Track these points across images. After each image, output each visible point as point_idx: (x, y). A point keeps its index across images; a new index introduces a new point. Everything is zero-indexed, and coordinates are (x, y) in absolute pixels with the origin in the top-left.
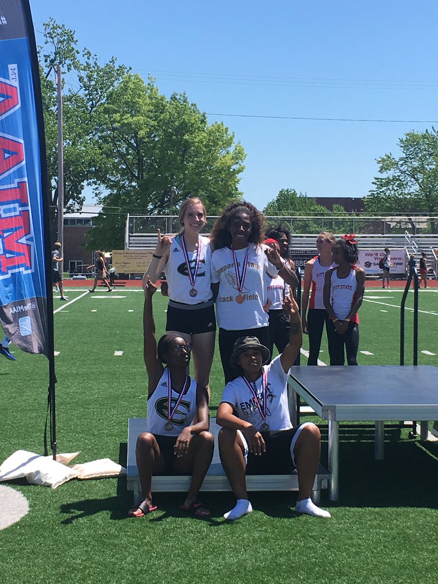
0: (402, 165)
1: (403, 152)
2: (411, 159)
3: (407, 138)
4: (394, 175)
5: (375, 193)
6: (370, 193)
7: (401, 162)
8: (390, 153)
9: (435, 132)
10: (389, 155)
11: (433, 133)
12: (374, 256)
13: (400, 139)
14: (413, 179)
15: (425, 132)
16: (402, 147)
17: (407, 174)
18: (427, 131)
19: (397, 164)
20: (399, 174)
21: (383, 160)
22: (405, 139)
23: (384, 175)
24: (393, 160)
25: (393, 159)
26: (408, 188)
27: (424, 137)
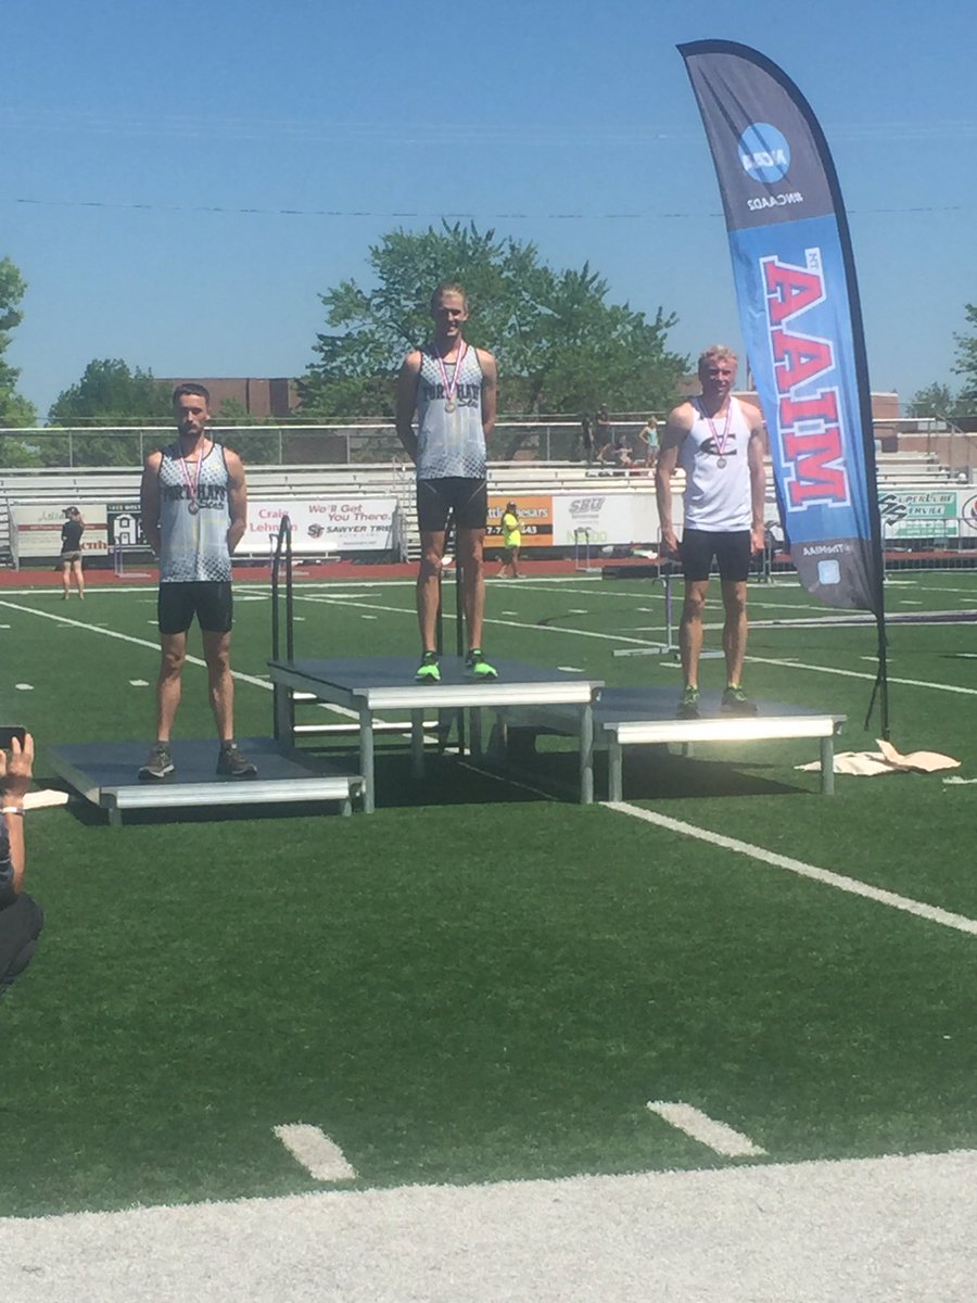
0: (379, 308)
1: (382, 278)
2: (398, 294)
3: (387, 246)
4: (361, 329)
5: (321, 370)
6: (309, 370)
7: (376, 301)
8: (352, 280)
9: (449, 232)
10: (351, 284)
11: (446, 235)
12: (329, 511)
13: (371, 248)
14: (404, 339)
15: (427, 233)
16: (377, 265)
17: (391, 327)
18: (430, 229)
19: (368, 304)
20: (374, 327)
21: (336, 297)
22: (384, 248)
23: (340, 331)
24: (359, 296)
25: (359, 292)
26: (394, 359)
27: (424, 243)
